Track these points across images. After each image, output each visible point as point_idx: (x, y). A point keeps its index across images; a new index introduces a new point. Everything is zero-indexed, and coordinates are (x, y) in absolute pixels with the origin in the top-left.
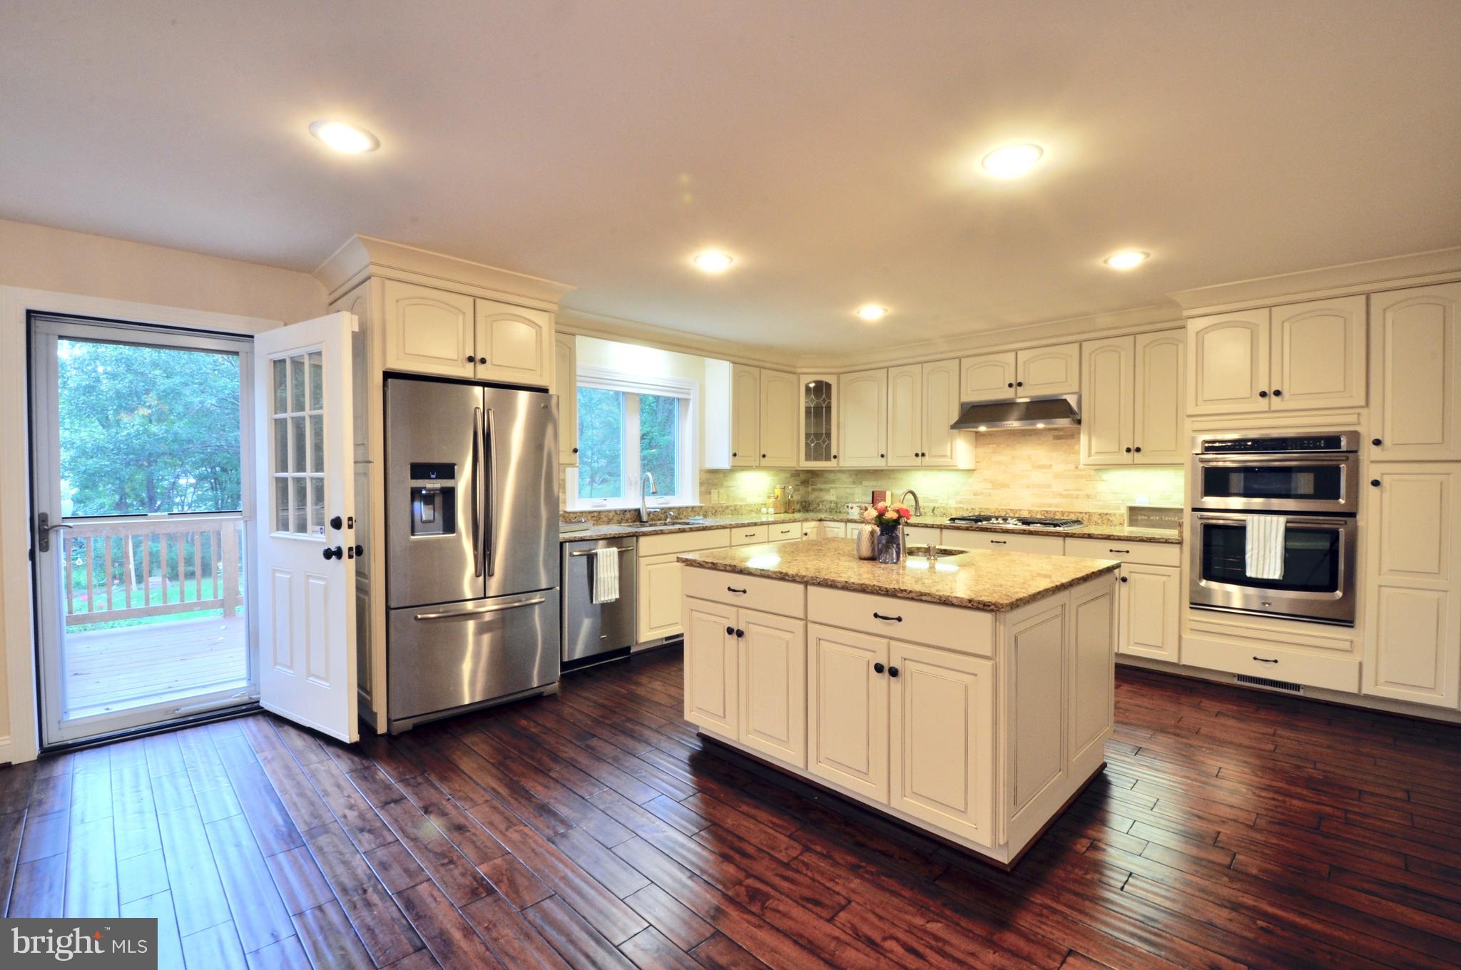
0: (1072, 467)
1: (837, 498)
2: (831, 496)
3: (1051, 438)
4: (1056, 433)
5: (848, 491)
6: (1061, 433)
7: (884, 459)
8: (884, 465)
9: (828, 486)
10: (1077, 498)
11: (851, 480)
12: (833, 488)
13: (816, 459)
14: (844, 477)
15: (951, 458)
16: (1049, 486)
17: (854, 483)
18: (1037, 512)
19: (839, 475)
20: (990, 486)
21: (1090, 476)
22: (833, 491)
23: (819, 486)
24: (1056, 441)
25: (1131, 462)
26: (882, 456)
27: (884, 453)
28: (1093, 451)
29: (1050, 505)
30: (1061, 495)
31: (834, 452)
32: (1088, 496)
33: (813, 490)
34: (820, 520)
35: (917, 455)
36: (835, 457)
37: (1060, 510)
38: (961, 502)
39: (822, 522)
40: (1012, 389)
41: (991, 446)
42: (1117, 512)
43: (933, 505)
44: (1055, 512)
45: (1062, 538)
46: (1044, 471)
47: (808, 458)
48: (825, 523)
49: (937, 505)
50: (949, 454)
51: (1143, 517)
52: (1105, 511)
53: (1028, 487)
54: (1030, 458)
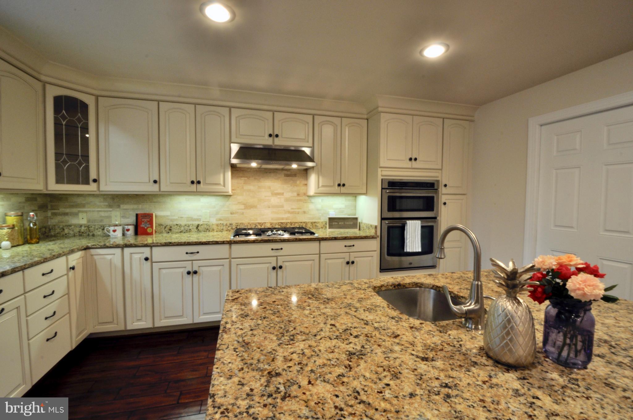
0: (295, 194)
1: (89, 221)
2: (82, 220)
3: (283, 176)
4: (286, 172)
5: (103, 214)
6: (289, 173)
7: (157, 186)
8: (157, 189)
9: (75, 210)
10: (298, 213)
11: (107, 204)
12: (83, 212)
13: (70, 182)
14: (97, 201)
15: (224, 186)
16: (282, 206)
17: (110, 206)
18: (276, 224)
19: (91, 199)
20: (242, 207)
21: (305, 200)
22: (81, 215)
23: (62, 210)
24: (286, 178)
25: (339, 192)
26: (155, 182)
27: (157, 179)
28: (320, 185)
29: (283, 219)
30: (289, 212)
31: (93, 175)
32: (304, 212)
33: (55, 214)
34: (87, 248)
35: (193, 182)
36: (95, 181)
37: (289, 221)
38: (220, 220)
39: (88, 251)
40: (271, 139)
41: (243, 178)
42: (319, 221)
43: (196, 223)
44: (287, 223)
45: (318, 242)
46: (279, 196)
47: (59, 181)
48: (93, 251)
49: (201, 223)
50: (222, 183)
51: (335, 223)
52: (314, 221)
53: (269, 207)
54: (270, 188)
